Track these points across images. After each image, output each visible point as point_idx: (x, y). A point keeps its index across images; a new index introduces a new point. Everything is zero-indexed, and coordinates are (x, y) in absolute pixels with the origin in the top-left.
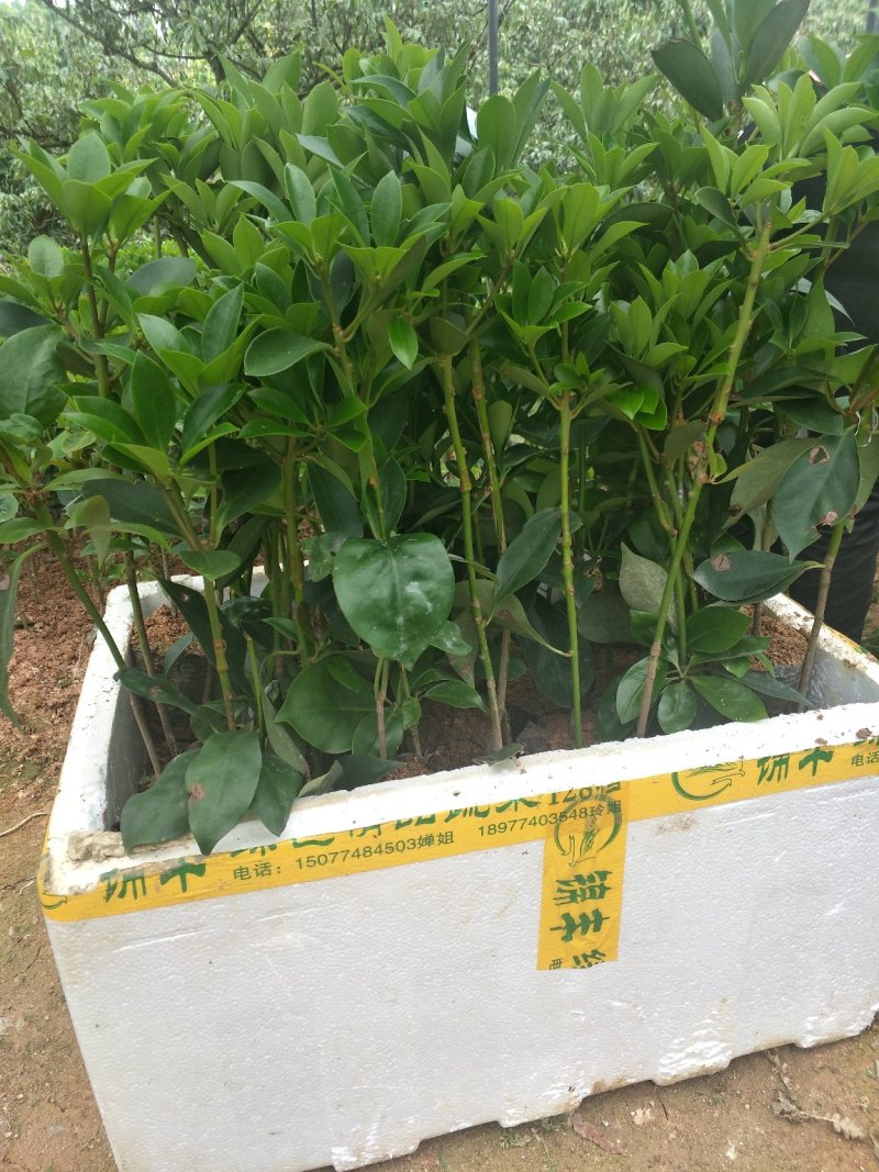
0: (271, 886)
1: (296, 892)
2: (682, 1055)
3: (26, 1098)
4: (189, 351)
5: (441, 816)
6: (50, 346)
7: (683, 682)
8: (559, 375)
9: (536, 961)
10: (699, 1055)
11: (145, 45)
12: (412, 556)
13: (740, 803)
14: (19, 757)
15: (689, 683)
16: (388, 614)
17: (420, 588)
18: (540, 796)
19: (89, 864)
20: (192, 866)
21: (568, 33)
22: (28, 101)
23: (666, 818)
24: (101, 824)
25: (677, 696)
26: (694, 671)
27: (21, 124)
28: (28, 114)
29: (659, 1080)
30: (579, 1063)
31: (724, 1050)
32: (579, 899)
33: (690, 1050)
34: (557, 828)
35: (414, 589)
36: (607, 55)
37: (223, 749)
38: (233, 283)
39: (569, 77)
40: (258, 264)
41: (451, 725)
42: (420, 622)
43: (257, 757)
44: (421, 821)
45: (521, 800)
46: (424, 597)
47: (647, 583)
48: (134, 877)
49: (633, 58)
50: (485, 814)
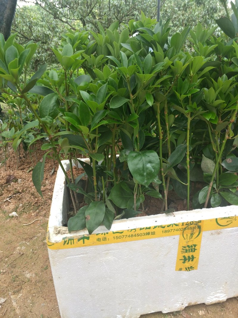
0: (106, 244)
1: (113, 246)
2: (213, 297)
3: (35, 295)
4: (92, 101)
5: (152, 227)
6: (55, 98)
7: (217, 193)
8: (188, 108)
9: (175, 268)
10: (218, 297)
11: (64, 16)
12: (148, 157)
13: (234, 228)
14: (32, 204)
15: (219, 194)
16: (142, 172)
17: (150, 165)
18: (179, 223)
19: (59, 235)
20: (86, 237)
21: (178, 12)
22: (34, 31)
23: (213, 231)
24: (61, 224)
25: (216, 197)
26: (220, 190)
27: (32, 37)
28: (34, 35)
29: (206, 303)
30: (185, 297)
31: (225, 296)
32: (188, 252)
33: (216, 295)
34: (183, 232)
35: (149, 165)
36: (189, 18)
37: (95, 206)
38: (104, 83)
39: (178, 24)
40: (110, 77)
41: (150, 202)
42: (150, 175)
43: (104, 208)
44: (147, 228)
45: (174, 224)
46: (151, 168)
47: (209, 165)
48: (71, 239)
49: (196, 19)
50: (164, 227)
